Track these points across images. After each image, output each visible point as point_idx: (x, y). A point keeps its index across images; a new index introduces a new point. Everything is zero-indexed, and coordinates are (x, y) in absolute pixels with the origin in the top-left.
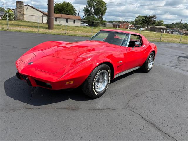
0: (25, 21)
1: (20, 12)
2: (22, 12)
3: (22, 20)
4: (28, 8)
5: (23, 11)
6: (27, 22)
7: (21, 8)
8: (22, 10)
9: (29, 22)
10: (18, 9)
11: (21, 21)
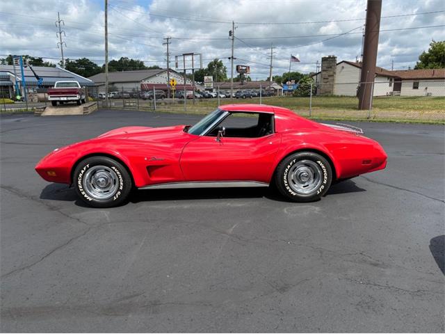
0: (334, 96)
1: (327, 79)
2: (330, 78)
3: (328, 94)
4: (343, 67)
5: (333, 76)
6: (338, 97)
7: (330, 69)
8: (331, 73)
9: (342, 96)
10: (324, 73)
11: (327, 96)
